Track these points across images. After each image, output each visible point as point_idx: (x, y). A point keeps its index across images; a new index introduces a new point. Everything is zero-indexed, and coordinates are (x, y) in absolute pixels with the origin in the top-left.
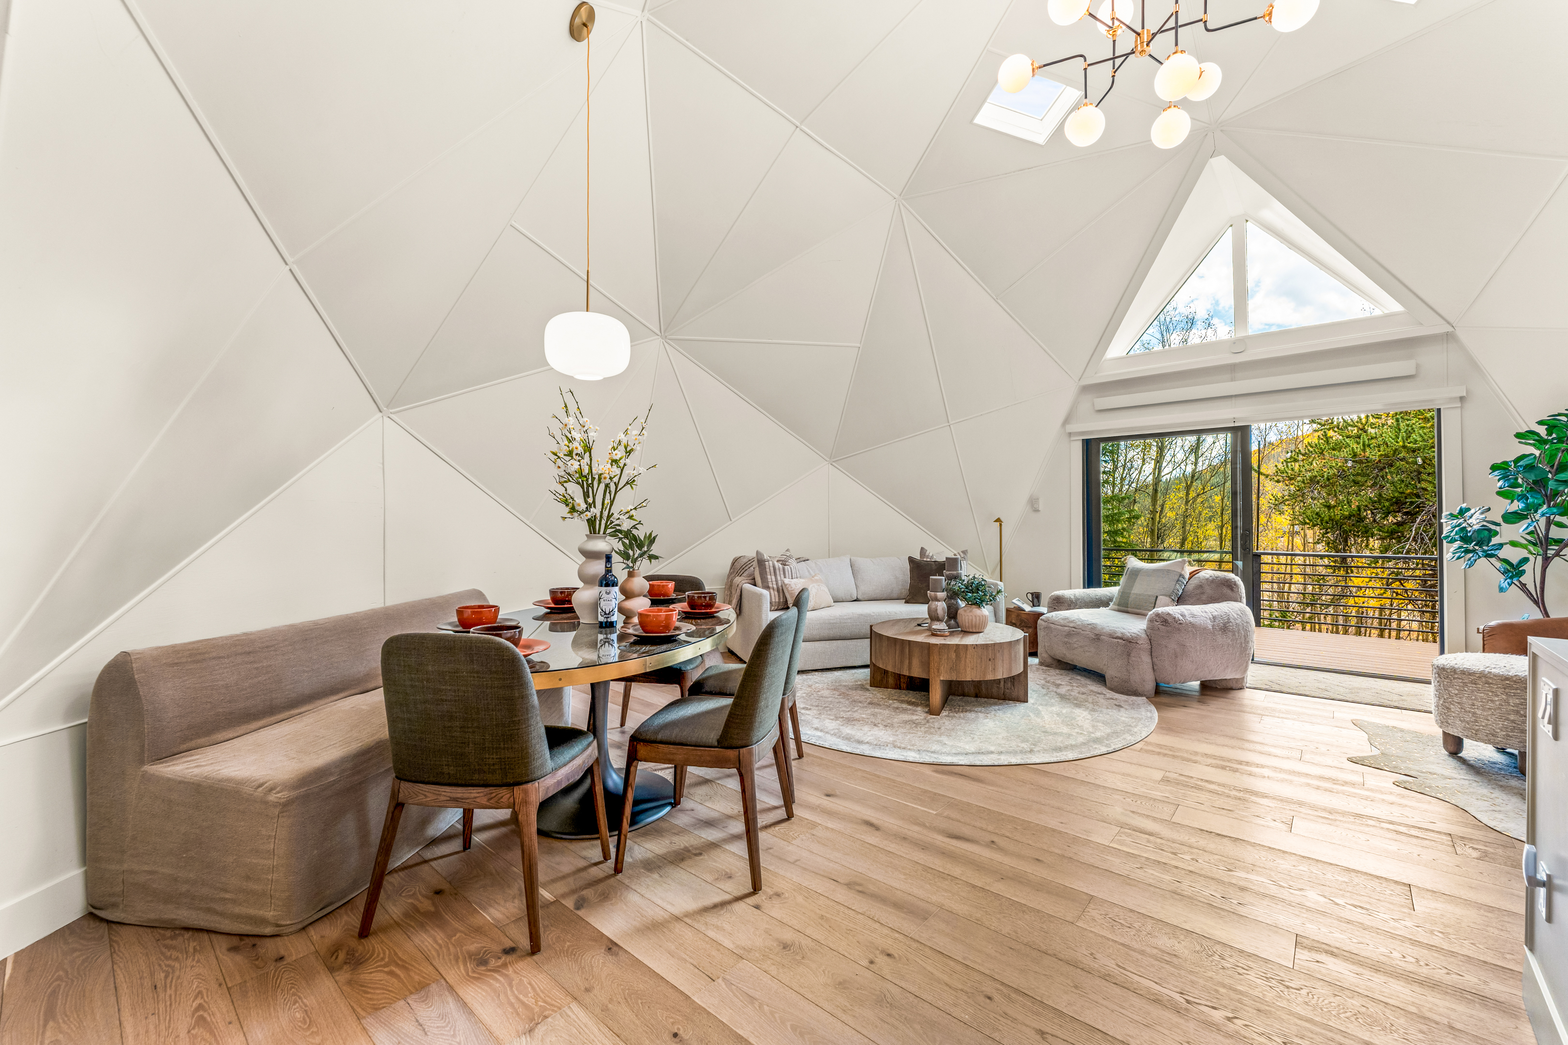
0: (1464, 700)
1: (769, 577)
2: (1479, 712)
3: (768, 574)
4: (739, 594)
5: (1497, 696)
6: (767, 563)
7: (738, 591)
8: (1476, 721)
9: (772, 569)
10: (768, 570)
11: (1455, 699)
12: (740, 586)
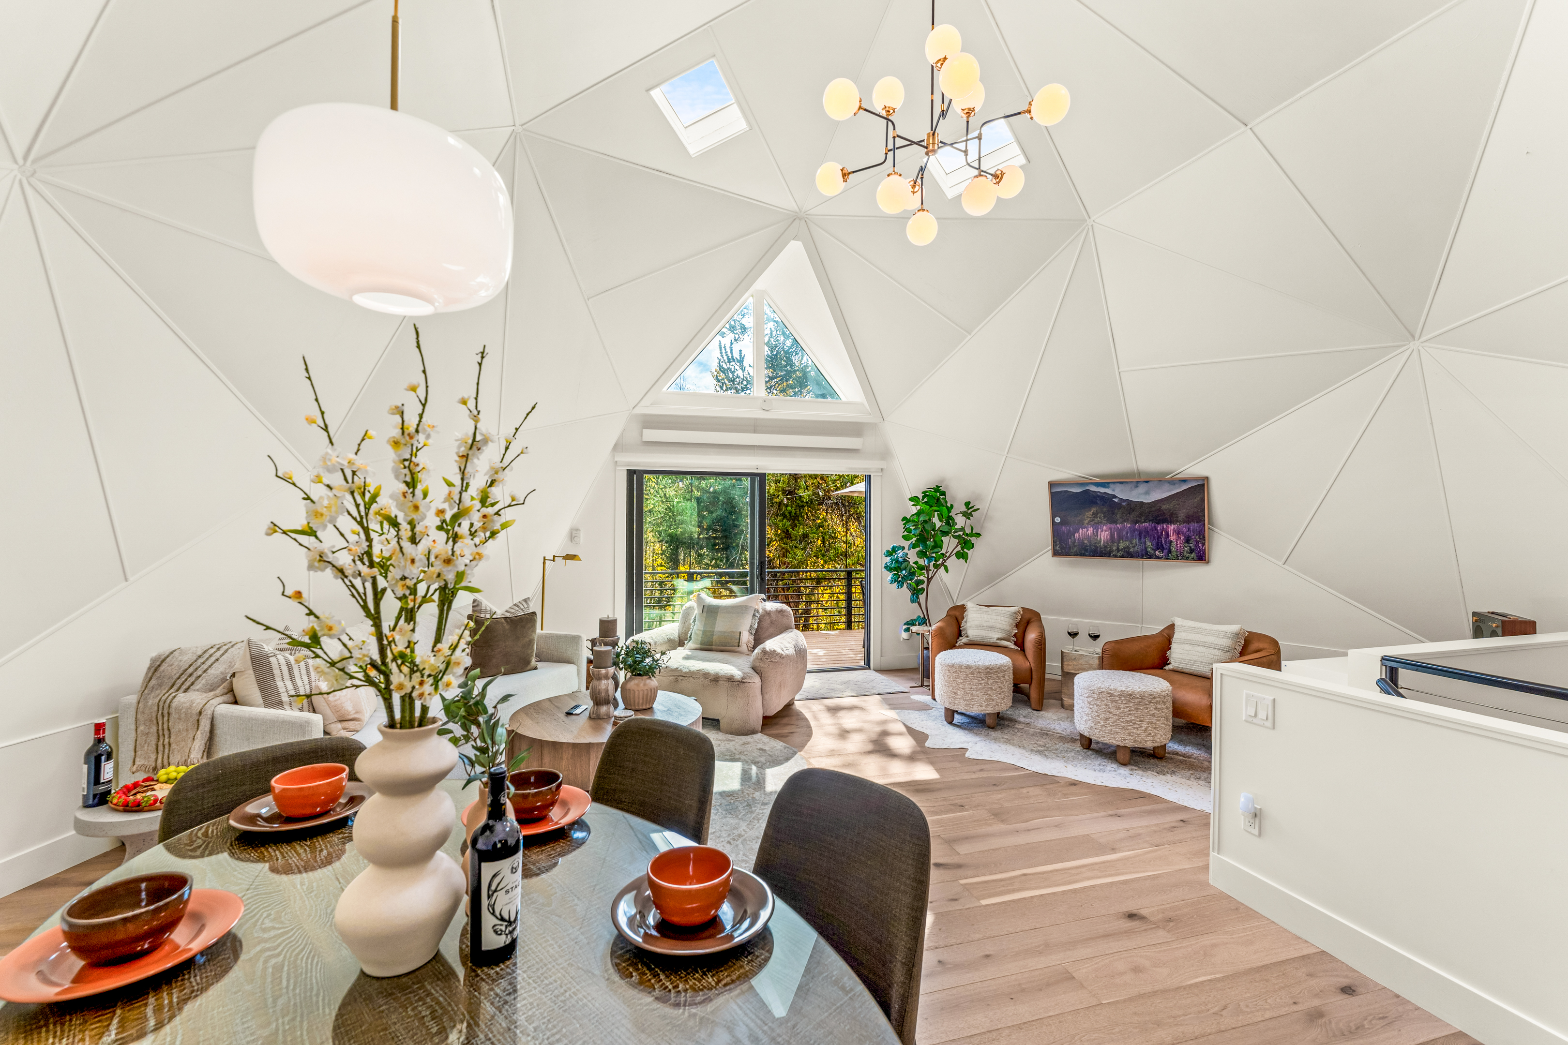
0: (966, 686)
1: (280, 684)
2: (974, 692)
3: (278, 679)
4: (208, 728)
5: (983, 680)
6: (272, 660)
7: (205, 725)
8: (972, 699)
9: (285, 669)
10: (276, 672)
11: (961, 686)
12: (208, 712)
